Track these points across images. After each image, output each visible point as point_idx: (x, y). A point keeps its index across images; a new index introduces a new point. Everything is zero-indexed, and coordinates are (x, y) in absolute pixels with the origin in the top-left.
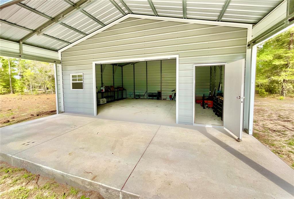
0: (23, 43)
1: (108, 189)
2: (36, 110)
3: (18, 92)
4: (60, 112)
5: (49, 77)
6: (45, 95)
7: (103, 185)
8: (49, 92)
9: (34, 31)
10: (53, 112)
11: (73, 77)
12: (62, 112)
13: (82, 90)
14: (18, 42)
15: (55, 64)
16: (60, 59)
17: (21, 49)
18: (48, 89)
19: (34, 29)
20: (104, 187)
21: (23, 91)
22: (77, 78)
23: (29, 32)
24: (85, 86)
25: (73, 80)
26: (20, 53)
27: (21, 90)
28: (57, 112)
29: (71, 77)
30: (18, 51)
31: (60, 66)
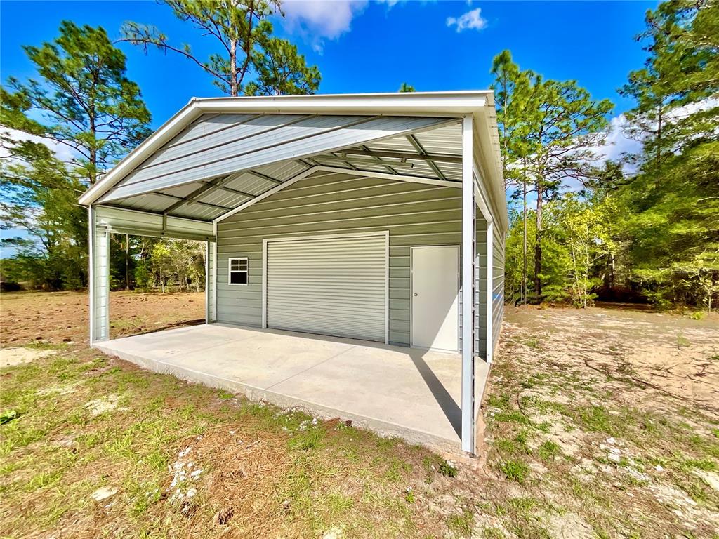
0: (168, 215)
1: (253, 390)
2: (173, 318)
3: (139, 286)
4: (211, 322)
5: (195, 258)
6: (184, 294)
7: (250, 386)
8: (193, 288)
9: (184, 199)
10: (201, 322)
11: (232, 263)
12: (214, 322)
13: (245, 284)
14: (161, 213)
15: (206, 243)
16: (215, 233)
17: (164, 223)
18: (189, 281)
19: (184, 197)
20: (250, 388)
21: (146, 286)
22: (239, 265)
23: (176, 201)
24: (249, 278)
25: (233, 268)
26: (163, 229)
27: (144, 284)
28: (207, 321)
29: (230, 262)
30: (161, 227)
31: (214, 244)
